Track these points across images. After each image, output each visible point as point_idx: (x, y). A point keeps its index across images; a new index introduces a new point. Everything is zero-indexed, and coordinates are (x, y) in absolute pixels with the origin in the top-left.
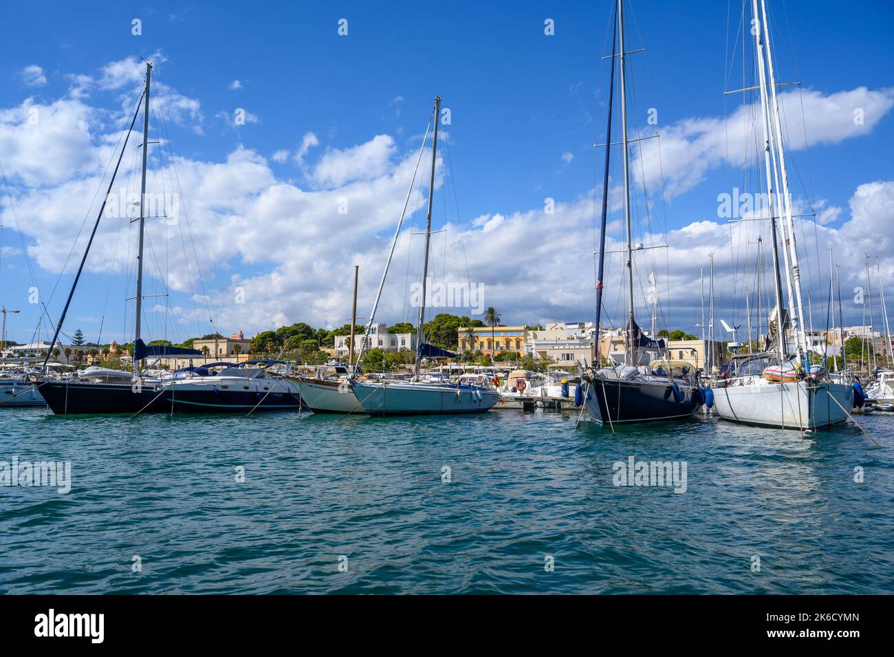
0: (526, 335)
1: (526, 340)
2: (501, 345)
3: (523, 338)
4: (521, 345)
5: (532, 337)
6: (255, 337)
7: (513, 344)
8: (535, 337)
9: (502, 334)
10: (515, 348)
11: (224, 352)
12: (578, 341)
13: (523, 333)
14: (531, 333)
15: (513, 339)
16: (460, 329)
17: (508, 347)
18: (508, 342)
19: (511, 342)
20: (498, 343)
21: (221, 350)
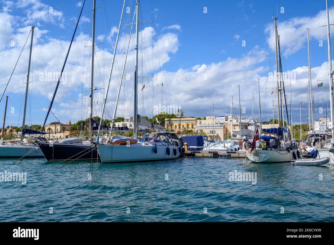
0: (196, 122)
1: (196, 124)
2: (184, 127)
3: (195, 123)
4: (194, 127)
5: (199, 123)
6: (76, 123)
7: (190, 126)
8: (201, 123)
9: (185, 121)
10: (191, 128)
11: (59, 130)
12: (219, 125)
13: (195, 121)
14: (199, 121)
15: (190, 124)
16: (166, 119)
17: (188, 128)
18: (188, 125)
19: (189, 125)
20: (183, 126)
21: (57, 129)
